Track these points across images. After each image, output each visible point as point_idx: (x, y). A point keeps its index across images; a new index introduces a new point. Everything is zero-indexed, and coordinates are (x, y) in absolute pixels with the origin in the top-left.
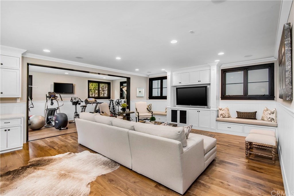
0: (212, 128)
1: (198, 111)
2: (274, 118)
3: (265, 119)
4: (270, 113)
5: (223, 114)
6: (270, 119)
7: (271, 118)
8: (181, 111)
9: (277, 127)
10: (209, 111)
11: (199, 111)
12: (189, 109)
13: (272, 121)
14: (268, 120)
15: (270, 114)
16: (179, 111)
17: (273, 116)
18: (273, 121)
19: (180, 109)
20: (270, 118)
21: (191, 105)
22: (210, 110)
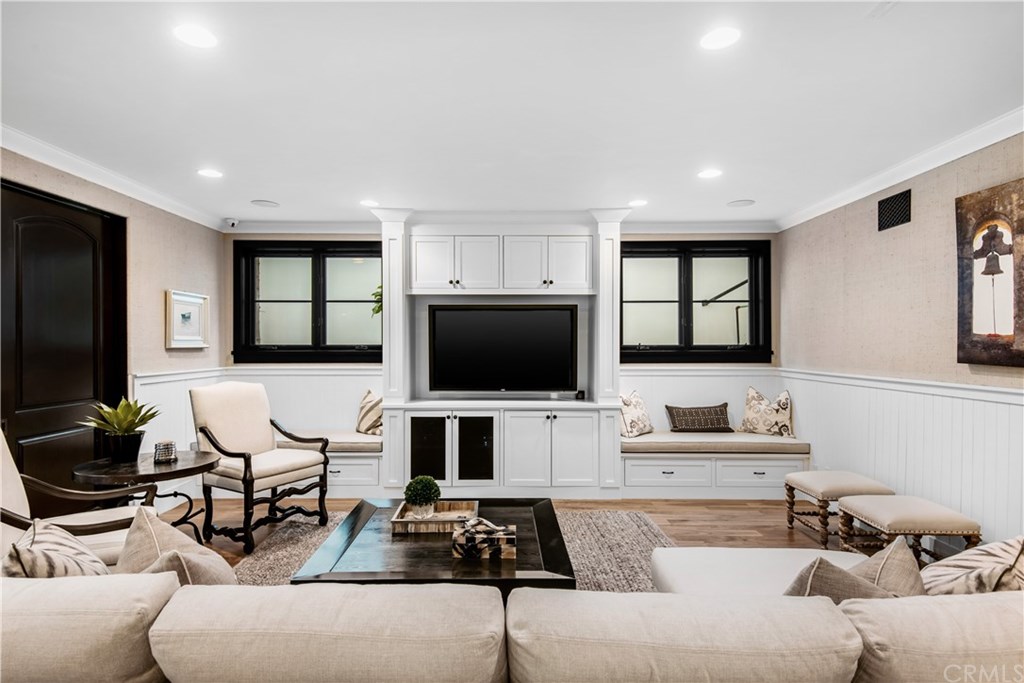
0: (610, 482)
1: (549, 413)
2: (788, 423)
3: (762, 428)
4: (777, 407)
5: (639, 419)
6: (776, 429)
7: (780, 425)
8: (463, 421)
9: (808, 453)
10: (595, 415)
11: (555, 417)
12: (506, 410)
13: (782, 435)
14: (769, 430)
15: (777, 411)
16: (456, 421)
17: (783, 418)
18: (785, 434)
19: (458, 410)
20: (777, 423)
21: (507, 390)
22: (598, 410)
